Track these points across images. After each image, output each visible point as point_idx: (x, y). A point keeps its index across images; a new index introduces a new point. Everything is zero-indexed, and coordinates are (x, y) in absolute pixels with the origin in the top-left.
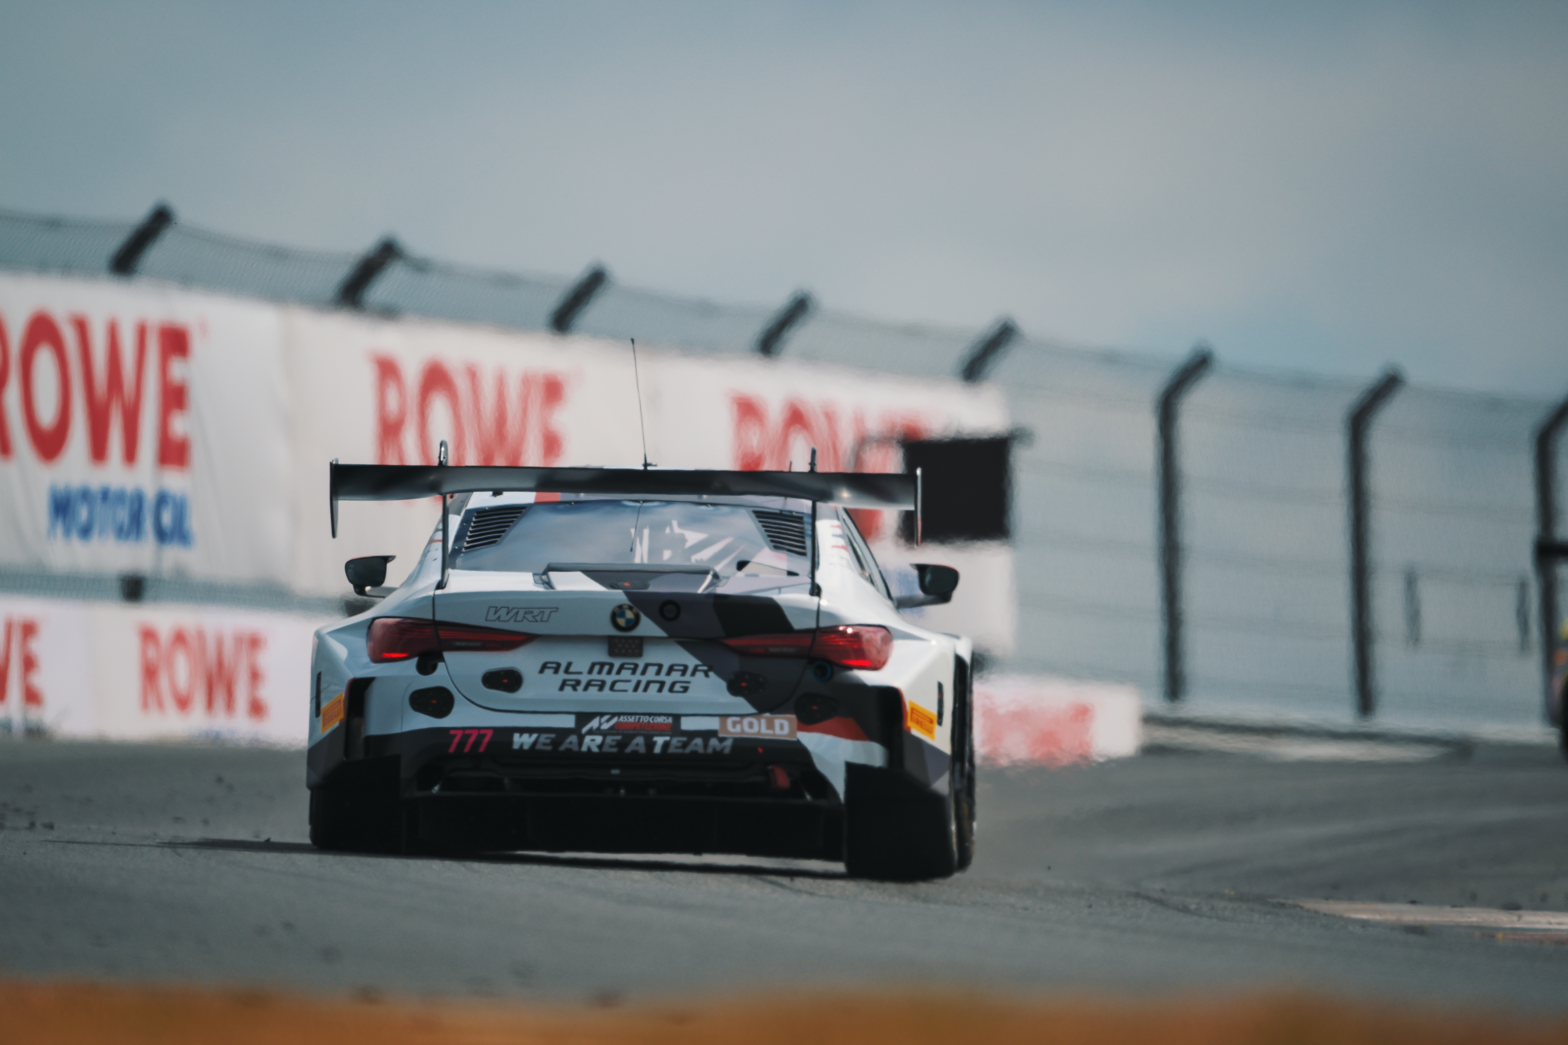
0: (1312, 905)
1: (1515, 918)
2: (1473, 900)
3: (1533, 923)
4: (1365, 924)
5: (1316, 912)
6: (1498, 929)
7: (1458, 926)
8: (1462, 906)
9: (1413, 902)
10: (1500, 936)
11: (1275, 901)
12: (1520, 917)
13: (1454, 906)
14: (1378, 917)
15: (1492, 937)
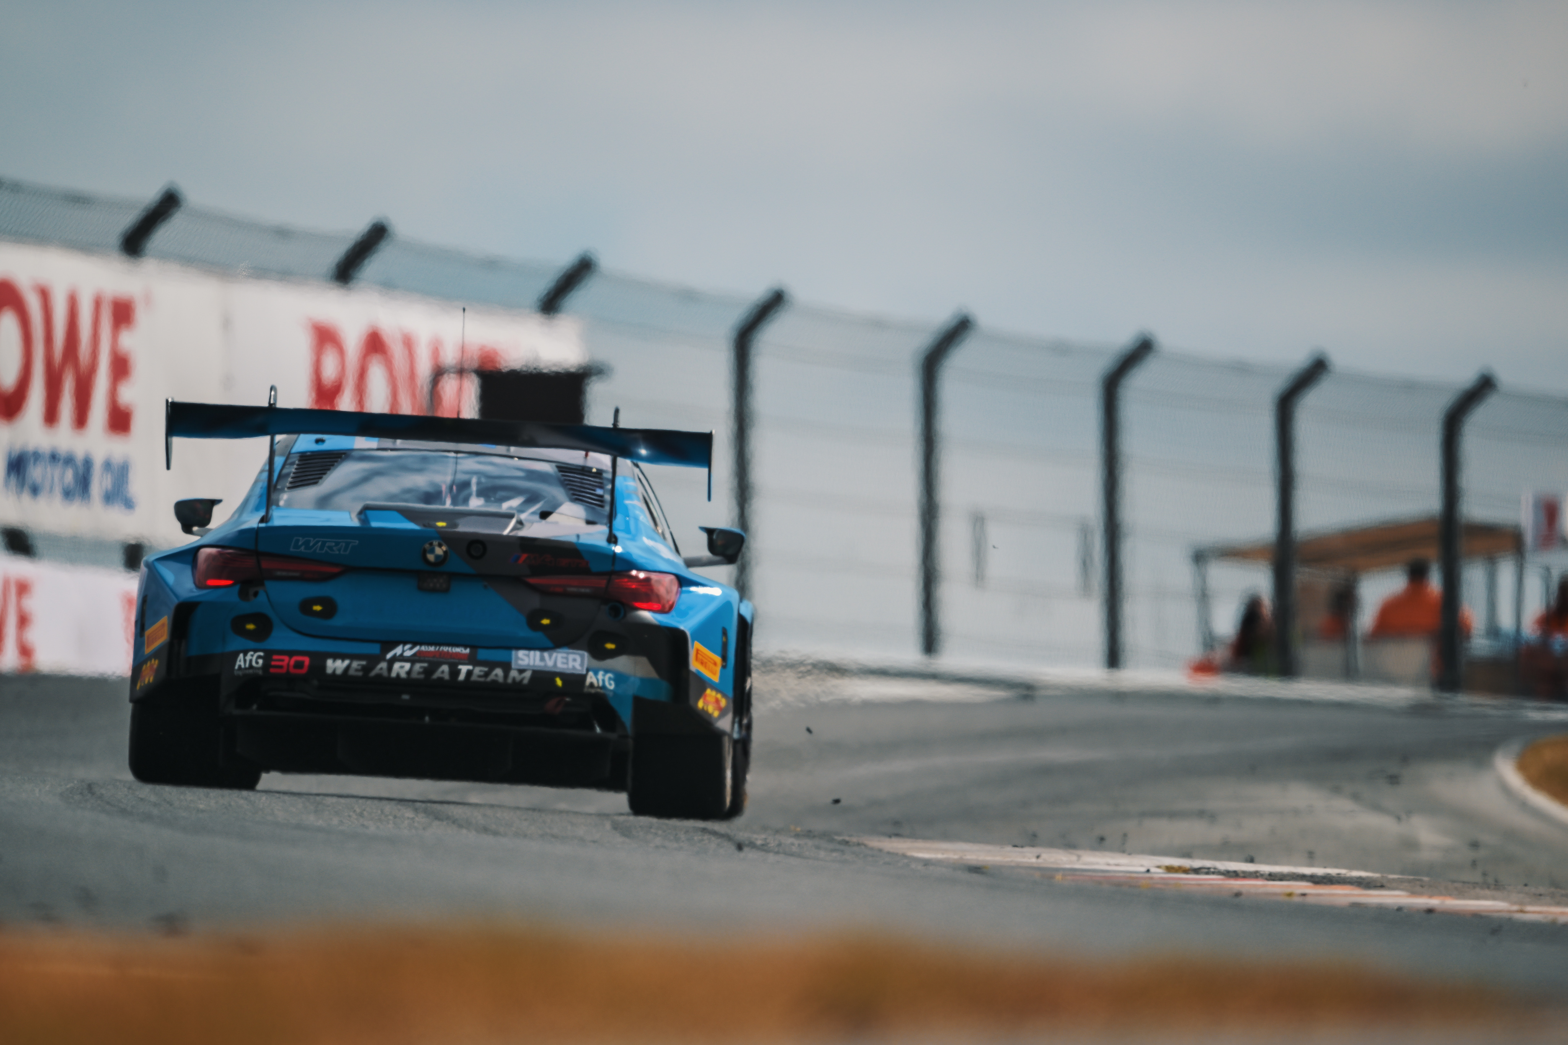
0: (875, 843)
1: (1074, 858)
2: (1033, 840)
3: (1091, 863)
4: (927, 863)
5: (880, 850)
6: (1057, 870)
7: (1019, 866)
8: (1020, 846)
10: (1059, 877)
11: (840, 838)
12: (1079, 857)
13: (1015, 846)
14: (940, 856)
15: (1052, 877)
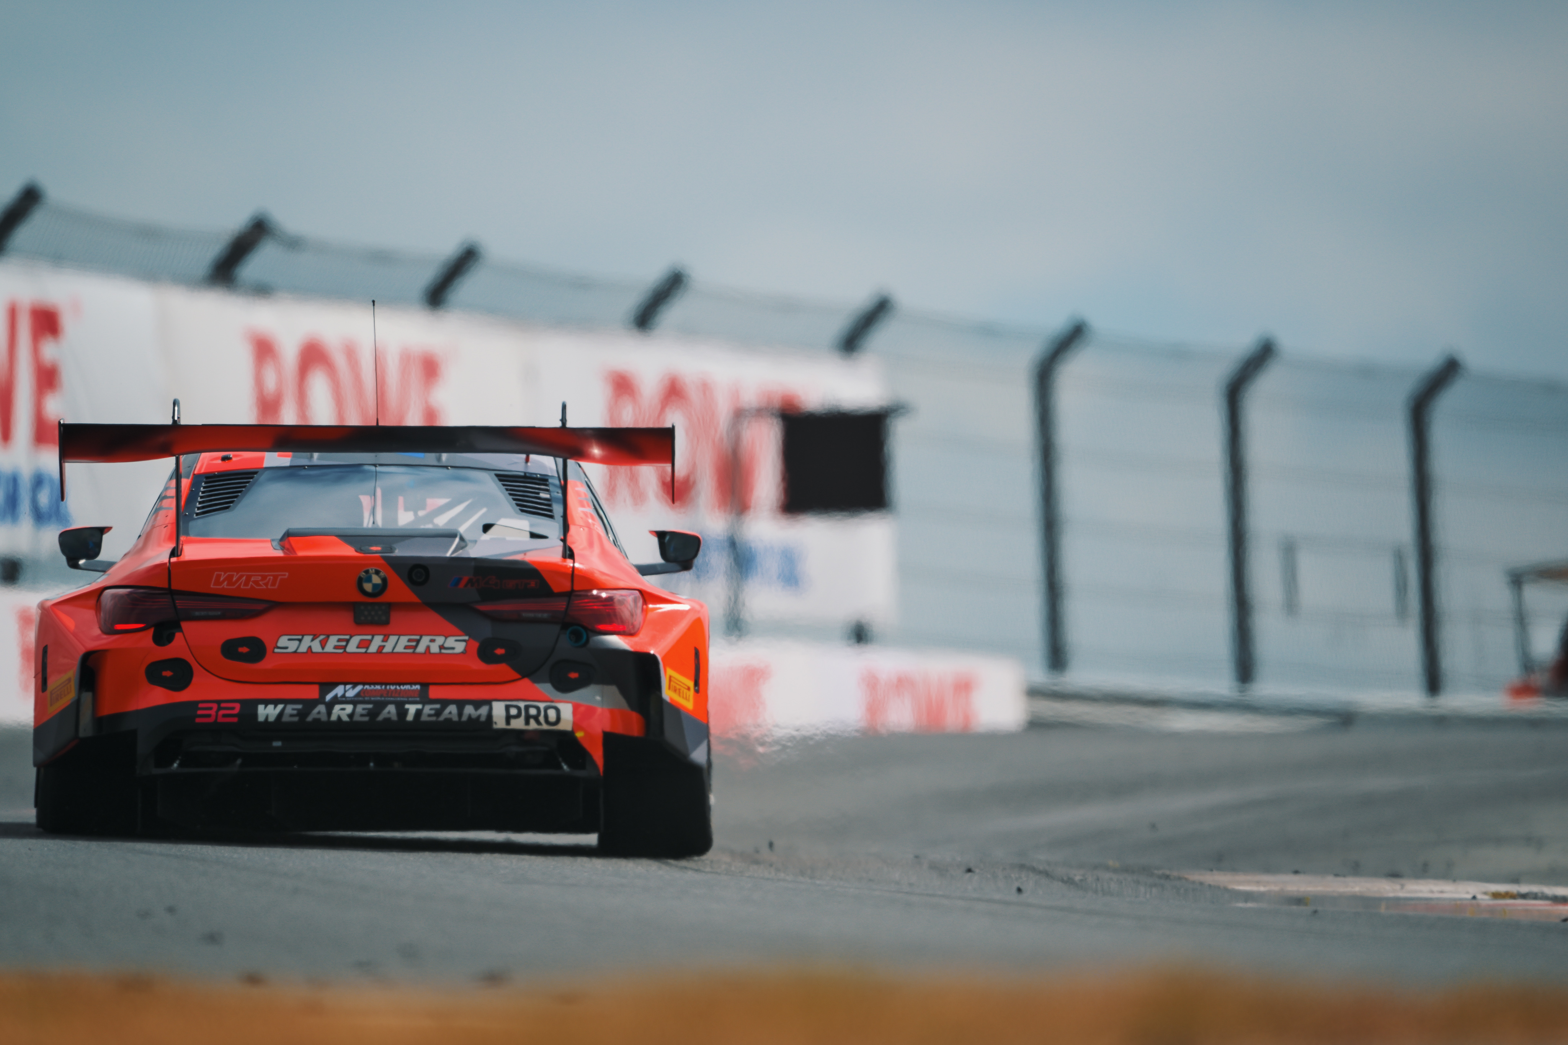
0: (1196, 876)
1: (1398, 887)
2: (1356, 869)
3: (1416, 891)
4: (1248, 896)
5: (1201, 884)
6: (1381, 899)
8: (1344, 876)
9: (1296, 872)
11: (1160, 872)
12: (1402, 886)
13: (1336, 875)
14: (1262, 889)
